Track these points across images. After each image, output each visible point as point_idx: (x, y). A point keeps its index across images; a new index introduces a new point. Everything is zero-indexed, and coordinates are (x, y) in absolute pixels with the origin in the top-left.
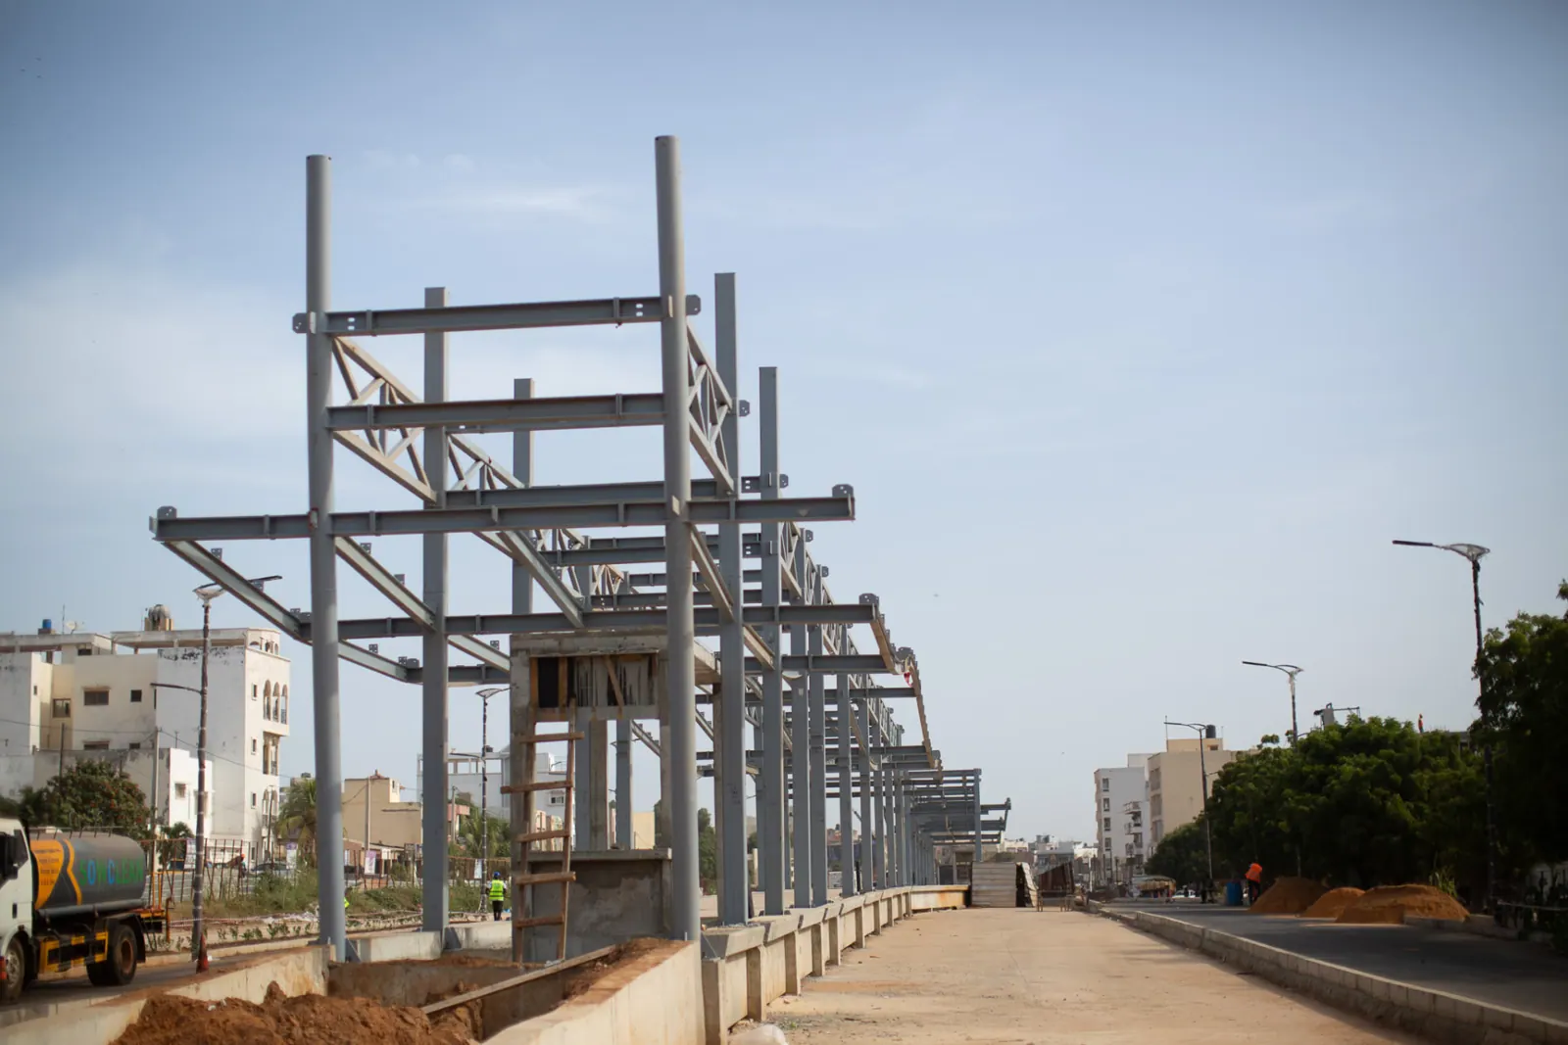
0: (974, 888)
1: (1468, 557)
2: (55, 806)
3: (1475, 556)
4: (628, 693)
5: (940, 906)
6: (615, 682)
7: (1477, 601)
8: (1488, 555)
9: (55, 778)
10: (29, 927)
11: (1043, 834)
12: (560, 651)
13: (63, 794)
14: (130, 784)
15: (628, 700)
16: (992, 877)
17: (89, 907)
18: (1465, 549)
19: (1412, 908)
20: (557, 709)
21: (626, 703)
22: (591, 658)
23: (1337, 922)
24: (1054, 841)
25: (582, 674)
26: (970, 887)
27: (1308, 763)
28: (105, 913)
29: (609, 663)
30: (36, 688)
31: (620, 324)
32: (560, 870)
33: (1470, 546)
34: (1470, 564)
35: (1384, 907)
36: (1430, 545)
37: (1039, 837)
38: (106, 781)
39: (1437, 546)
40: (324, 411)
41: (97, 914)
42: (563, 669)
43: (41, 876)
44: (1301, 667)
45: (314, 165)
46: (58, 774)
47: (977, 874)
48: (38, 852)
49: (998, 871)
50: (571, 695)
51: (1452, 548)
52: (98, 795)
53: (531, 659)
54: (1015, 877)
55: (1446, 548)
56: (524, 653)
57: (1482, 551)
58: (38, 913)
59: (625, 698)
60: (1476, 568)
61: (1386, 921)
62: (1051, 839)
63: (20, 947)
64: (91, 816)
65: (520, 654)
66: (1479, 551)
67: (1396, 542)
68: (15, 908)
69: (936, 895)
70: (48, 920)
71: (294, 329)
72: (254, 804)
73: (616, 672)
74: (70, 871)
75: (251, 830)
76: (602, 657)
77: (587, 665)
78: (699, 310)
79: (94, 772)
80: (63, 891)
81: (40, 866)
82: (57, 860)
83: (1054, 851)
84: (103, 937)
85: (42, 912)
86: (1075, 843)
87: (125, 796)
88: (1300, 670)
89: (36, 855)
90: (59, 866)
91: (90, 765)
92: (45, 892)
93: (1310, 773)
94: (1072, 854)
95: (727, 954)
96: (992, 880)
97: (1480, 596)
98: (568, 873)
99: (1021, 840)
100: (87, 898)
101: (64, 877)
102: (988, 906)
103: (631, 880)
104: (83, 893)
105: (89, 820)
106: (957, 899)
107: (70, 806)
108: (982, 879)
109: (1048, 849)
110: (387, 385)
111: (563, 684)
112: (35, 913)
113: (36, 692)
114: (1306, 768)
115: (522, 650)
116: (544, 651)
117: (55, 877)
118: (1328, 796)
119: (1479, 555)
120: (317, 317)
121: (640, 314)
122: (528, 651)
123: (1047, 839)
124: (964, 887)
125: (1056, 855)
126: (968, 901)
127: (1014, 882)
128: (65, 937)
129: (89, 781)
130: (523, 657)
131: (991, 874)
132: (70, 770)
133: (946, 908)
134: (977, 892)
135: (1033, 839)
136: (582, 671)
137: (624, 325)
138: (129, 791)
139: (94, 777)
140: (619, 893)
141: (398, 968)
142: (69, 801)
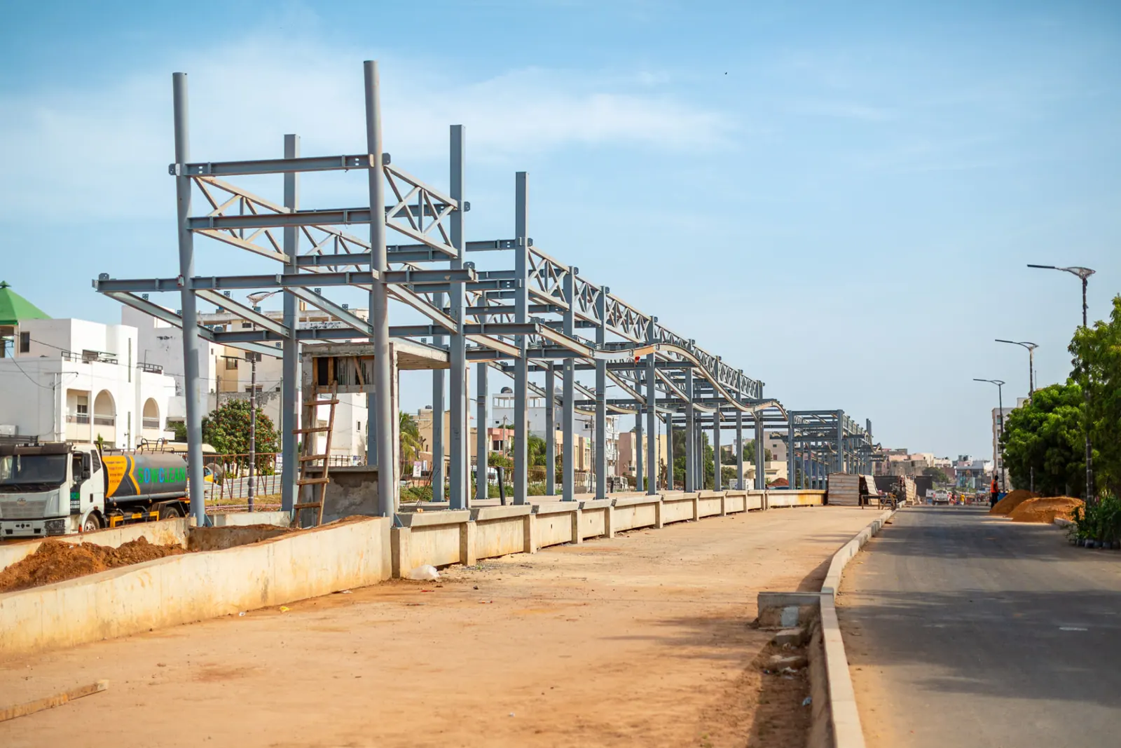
0: (830, 492)
1: (1080, 276)
2: (212, 431)
3: (1084, 275)
4: (367, 378)
5: (799, 504)
6: (359, 372)
7: (1085, 307)
8: (1093, 275)
9: (213, 412)
10: (101, 508)
11: (964, 455)
12: (330, 354)
13: (218, 423)
14: (263, 416)
15: (367, 382)
16: (842, 485)
17: (146, 496)
18: (1077, 271)
19: (1060, 513)
20: (327, 387)
21: (365, 383)
22: (347, 358)
23: (1013, 521)
24: (971, 460)
25: (342, 366)
26: (827, 492)
27: (1033, 411)
28: (156, 500)
29: (355, 360)
30: (212, 350)
31: (347, 169)
32: (321, 477)
33: (1081, 269)
34: (1081, 281)
35: (1043, 512)
36: (1053, 268)
37: (960, 457)
38: (247, 414)
39: (1058, 269)
40: (186, 219)
41: (150, 500)
42: (331, 364)
43: (110, 478)
44: (1037, 344)
45: (177, 78)
46: (215, 409)
47: (832, 482)
48: (108, 463)
49: (848, 481)
50: (335, 378)
51: (1068, 270)
52: (241, 423)
53: (313, 358)
54: (858, 486)
55: (1064, 270)
56: (309, 355)
57: (1090, 272)
58: (108, 499)
59: (365, 381)
60: (1085, 283)
61: (1042, 521)
62: (969, 458)
63: (96, 520)
64: (236, 437)
65: (308, 355)
66: (1087, 272)
67: (1029, 266)
68: (92, 496)
69: (797, 496)
70: (115, 504)
71: (170, 173)
72: (359, 429)
73: (360, 367)
74: (131, 474)
75: (357, 447)
76: (352, 357)
77: (344, 362)
78: (390, 162)
79: (239, 408)
80: (126, 486)
81: (110, 472)
82: (122, 468)
83: (970, 468)
84: (155, 515)
85: (111, 499)
86: (985, 462)
87: (259, 424)
88: (1036, 346)
89: (107, 465)
90: (123, 472)
91: (236, 404)
92: (113, 488)
93: (1034, 418)
94: (983, 470)
95: (412, 525)
96: (843, 487)
97: (1087, 303)
98: (326, 477)
99: (946, 458)
100: (143, 492)
101: (126, 479)
102: (839, 505)
103: (366, 483)
104: (141, 488)
105: (235, 439)
106: (817, 499)
107: (222, 430)
108: (835, 486)
109: (966, 465)
110: (244, 198)
111: (331, 372)
112: (106, 500)
113: (212, 353)
114: (1031, 416)
115: (308, 353)
116: (320, 354)
117: (120, 478)
118: (1039, 436)
119: (1088, 275)
120: (181, 167)
121: (357, 164)
122: (311, 353)
123: (965, 459)
124: (823, 491)
125: (971, 470)
126: (825, 501)
127: (858, 489)
128: (128, 514)
129: (236, 414)
130: (309, 357)
131: (841, 482)
132: (224, 407)
133: (806, 506)
134: (832, 495)
135: (956, 459)
136: (341, 365)
137: (350, 170)
138: (262, 421)
139: (238, 411)
140: (360, 490)
141: (226, 530)
142: (222, 427)
